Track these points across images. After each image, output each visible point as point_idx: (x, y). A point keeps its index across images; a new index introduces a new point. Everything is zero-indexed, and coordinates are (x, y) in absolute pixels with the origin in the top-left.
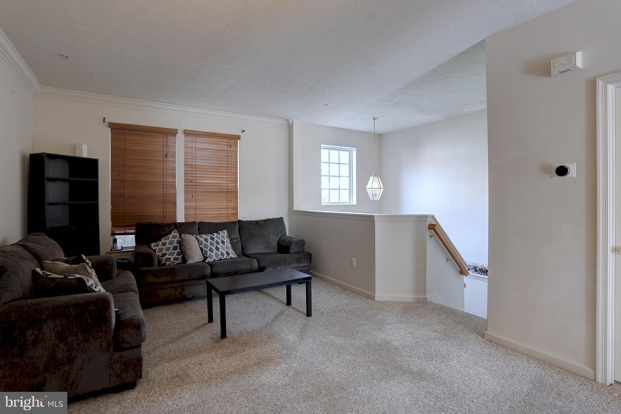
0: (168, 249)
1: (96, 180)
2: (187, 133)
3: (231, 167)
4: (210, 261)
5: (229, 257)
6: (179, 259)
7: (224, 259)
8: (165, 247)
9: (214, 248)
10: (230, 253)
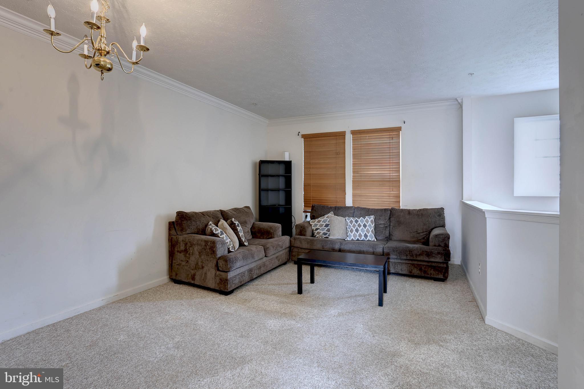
0: (321, 225)
1: (290, 175)
2: (354, 133)
3: (392, 158)
4: (349, 239)
5: (366, 239)
6: (327, 234)
7: (362, 240)
8: (319, 224)
9: (354, 230)
10: (369, 236)
